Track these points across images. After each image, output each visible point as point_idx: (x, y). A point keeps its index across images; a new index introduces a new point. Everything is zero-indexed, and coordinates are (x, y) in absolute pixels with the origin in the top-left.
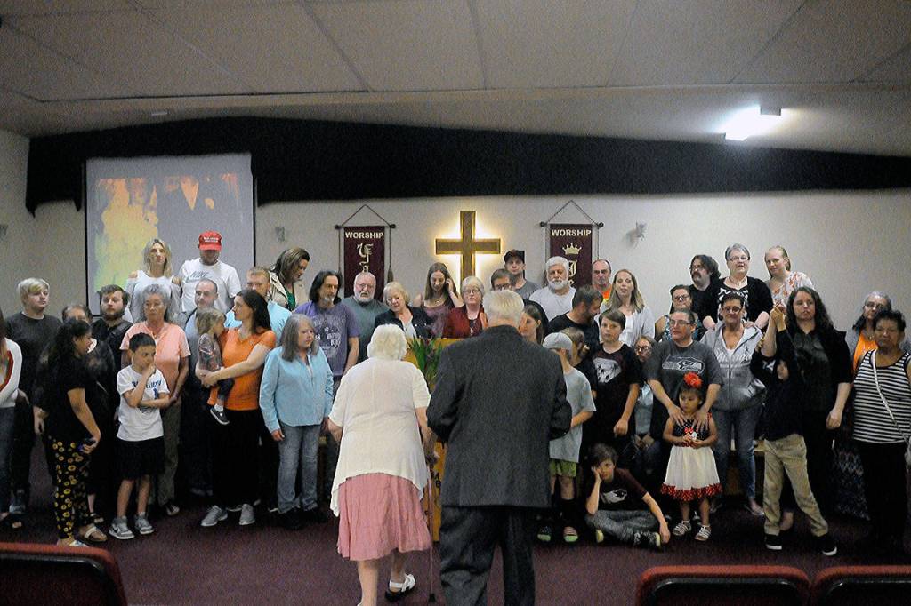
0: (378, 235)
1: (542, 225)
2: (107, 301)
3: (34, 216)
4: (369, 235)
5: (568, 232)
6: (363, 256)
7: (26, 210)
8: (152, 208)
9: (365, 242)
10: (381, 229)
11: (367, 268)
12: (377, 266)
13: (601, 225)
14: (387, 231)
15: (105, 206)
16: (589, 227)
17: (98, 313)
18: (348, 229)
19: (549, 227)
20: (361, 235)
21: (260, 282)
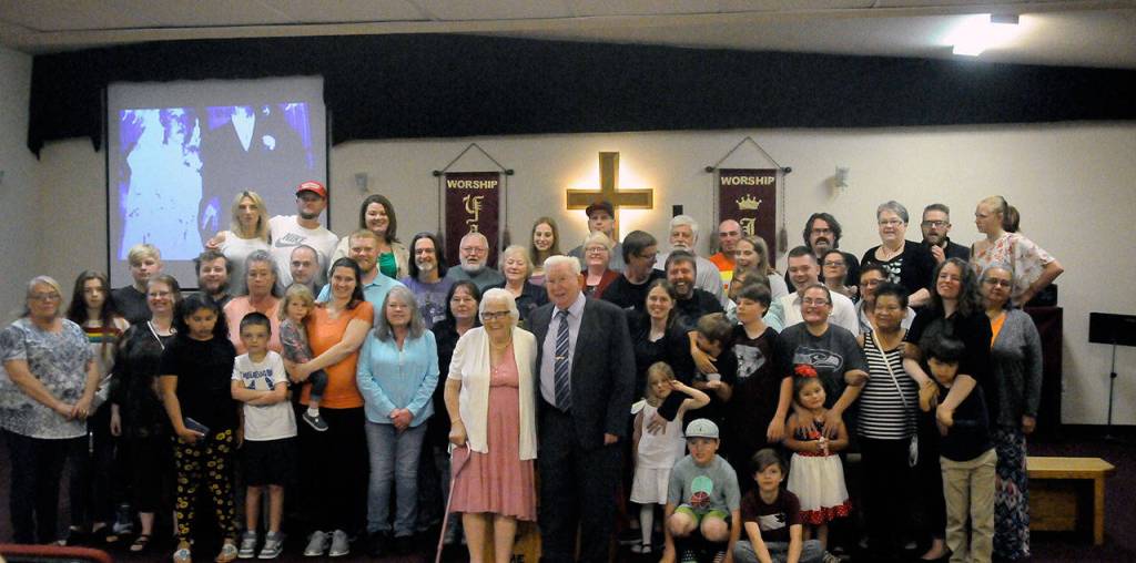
0: (490, 184)
1: (709, 170)
2: (208, 270)
3: (38, 158)
4: (478, 185)
5: (743, 180)
6: (471, 212)
7: (28, 151)
8: (193, 149)
9: (474, 193)
10: (493, 175)
11: (476, 227)
12: (489, 225)
13: (787, 170)
14: (503, 178)
15: (133, 144)
16: (771, 172)
17: (196, 287)
18: (452, 176)
19: (717, 174)
20: (467, 184)
21: (369, 246)
